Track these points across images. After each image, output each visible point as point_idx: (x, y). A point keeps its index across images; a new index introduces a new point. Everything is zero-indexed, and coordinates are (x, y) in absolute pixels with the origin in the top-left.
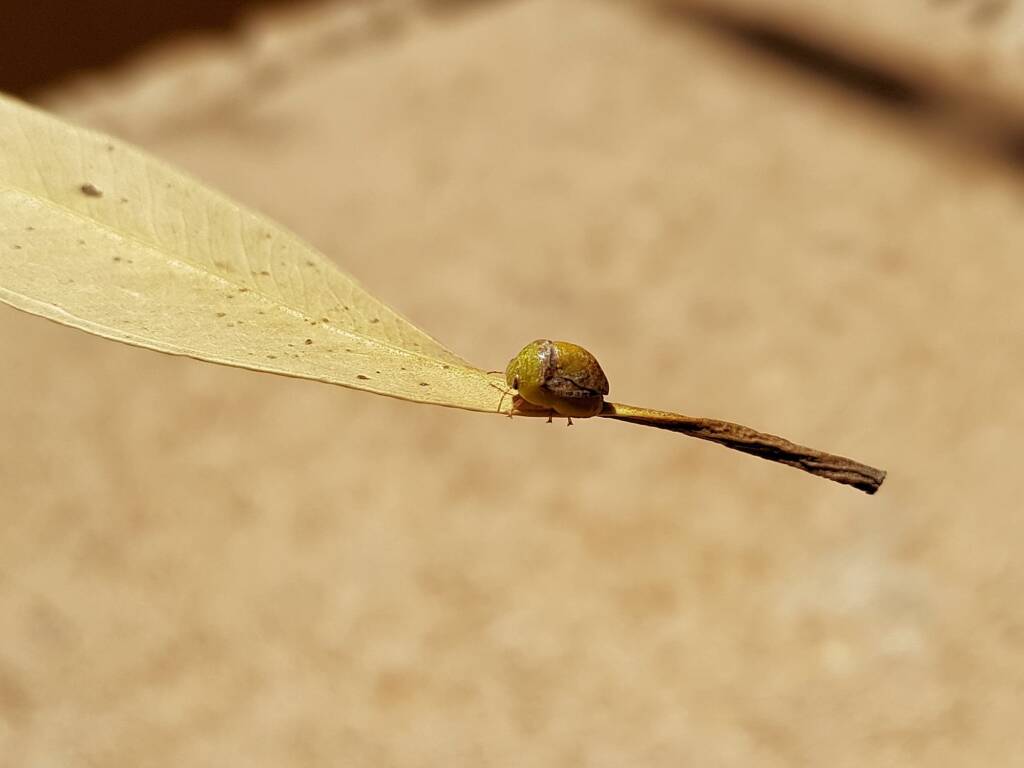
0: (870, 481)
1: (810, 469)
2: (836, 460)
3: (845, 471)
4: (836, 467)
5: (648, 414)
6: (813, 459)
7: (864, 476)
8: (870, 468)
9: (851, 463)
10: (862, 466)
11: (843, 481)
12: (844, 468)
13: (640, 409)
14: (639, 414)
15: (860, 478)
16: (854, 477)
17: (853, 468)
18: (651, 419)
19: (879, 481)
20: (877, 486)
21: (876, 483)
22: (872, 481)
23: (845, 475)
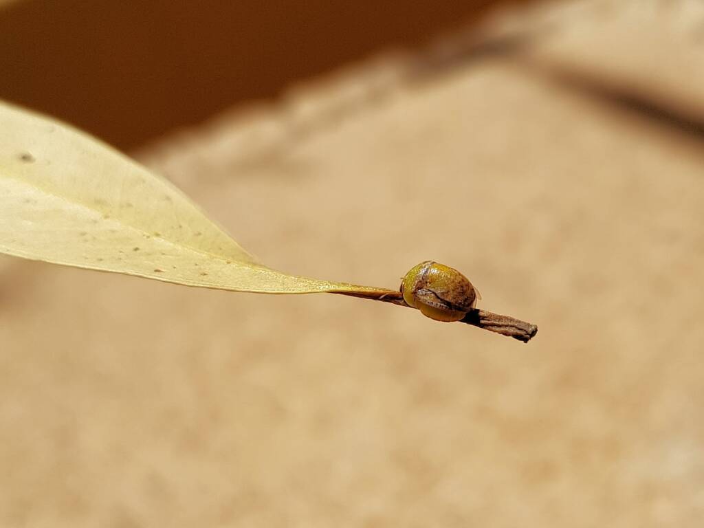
0: (523, 333)
1: (482, 326)
2: (500, 318)
3: (507, 326)
4: (501, 323)
5: (363, 290)
6: (484, 318)
7: (519, 329)
8: (525, 323)
9: (512, 320)
10: (520, 322)
11: (506, 334)
12: (505, 324)
13: (359, 287)
15: (516, 330)
16: (511, 330)
17: (512, 324)
19: (530, 333)
20: (529, 336)
21: (528, 334)
22: (525, 333)
23: (507, 329)
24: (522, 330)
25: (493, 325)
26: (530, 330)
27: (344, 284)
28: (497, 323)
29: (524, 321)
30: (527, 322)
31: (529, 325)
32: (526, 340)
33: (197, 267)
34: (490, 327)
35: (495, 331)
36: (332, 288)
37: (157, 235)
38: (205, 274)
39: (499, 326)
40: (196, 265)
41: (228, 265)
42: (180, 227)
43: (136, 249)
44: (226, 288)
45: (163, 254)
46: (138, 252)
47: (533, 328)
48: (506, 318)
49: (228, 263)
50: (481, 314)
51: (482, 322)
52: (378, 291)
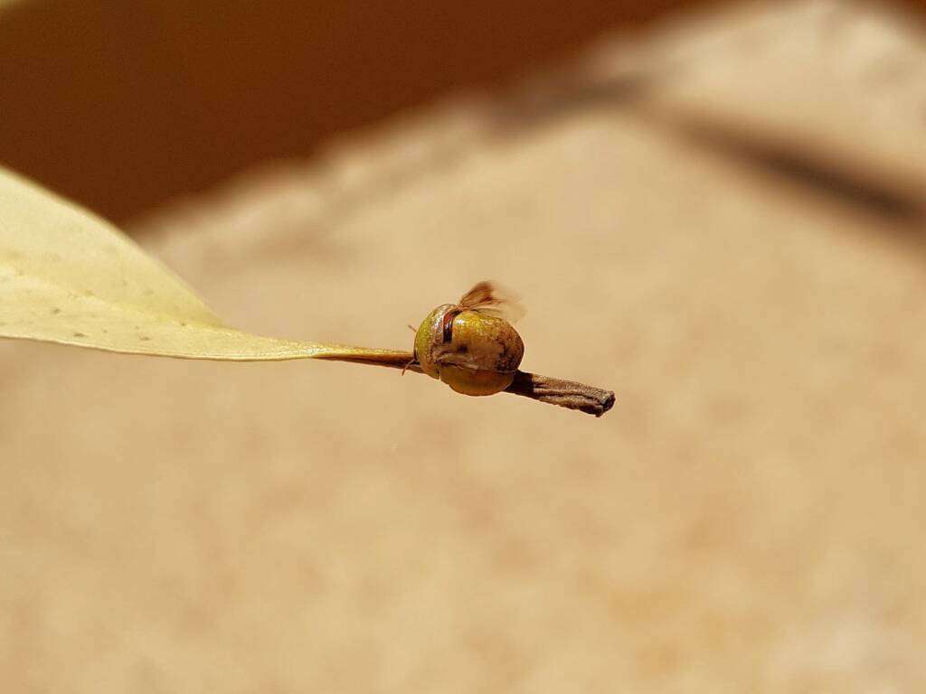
0: (593, 402)
1: (536, 396)
2: (562, 384)
3: (570, 394)
4: (562, 391)
5: (368, 352)
6: (539, 385)
7: (588, 398)
8: (597, 390)
9: (578, 386)
11: (570, 406)
12: (569, 391)
13: (363, 349)
14: (361, 352)
15: (584, 400)
16: (577, 400)
17: (579, 391)
18: (372, 356)
19: (604, 403)
20: (601, 406)
21: (601, 404)
22: (596, 402)
23: (571, 399)
24: (591, 398)
25: (552, 394)
26: (604, 398)
27: (342, 346)
28: (558, 391)
29: (597, 387)
30: (600, 387)
31: (602, 392)
32: (598, 413)
33: (138, 331)
34: (549, 397)
35: (555, 403)
36: (325, 351)
37: (89, 293)
38: (147, 339)
39: (561, 395)
40: (137, 328)
41: (183, 328)
42: (125, 284)
43: (57, 311)
44: (173, 354)
45: (93, 316)
46: (59, 315)
47: (608, 395)
48: (572, 384)
49: (183, 325)
50: (535, 379)
51: (537, 390)
52: (390, 353)
